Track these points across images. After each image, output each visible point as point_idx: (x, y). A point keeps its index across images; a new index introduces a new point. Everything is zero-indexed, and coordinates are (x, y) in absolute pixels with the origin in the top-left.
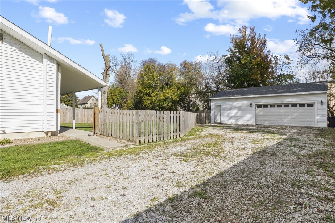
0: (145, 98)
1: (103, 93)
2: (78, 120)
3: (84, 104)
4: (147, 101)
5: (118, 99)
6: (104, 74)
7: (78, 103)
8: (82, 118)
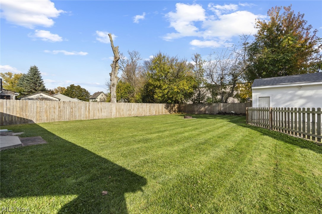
0: (157, 91)
1: (112, 86)
2: (81, 116)
3: (95, 99)
4: (158, 94)
5: (126, 93)
6: (113, 66)
7: (90, 98)
8: (86, 113)
